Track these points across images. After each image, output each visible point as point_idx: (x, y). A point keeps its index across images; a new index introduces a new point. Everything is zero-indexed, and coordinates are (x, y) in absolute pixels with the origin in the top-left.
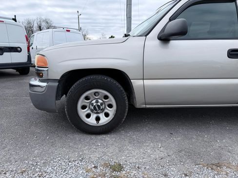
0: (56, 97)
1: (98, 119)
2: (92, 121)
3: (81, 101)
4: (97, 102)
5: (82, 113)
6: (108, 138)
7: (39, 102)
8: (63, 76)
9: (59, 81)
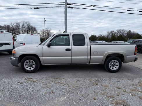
0: (18, 62)
1: (30, 68)
2: (28, 69)
3: (25, 63)
4: (30, 63)
5: (25, 67)
6: (33, 74)
7: (13, 63)
8: (20, 56)
9: (19, 57)
